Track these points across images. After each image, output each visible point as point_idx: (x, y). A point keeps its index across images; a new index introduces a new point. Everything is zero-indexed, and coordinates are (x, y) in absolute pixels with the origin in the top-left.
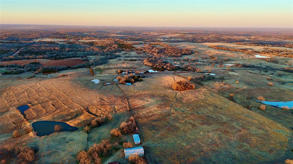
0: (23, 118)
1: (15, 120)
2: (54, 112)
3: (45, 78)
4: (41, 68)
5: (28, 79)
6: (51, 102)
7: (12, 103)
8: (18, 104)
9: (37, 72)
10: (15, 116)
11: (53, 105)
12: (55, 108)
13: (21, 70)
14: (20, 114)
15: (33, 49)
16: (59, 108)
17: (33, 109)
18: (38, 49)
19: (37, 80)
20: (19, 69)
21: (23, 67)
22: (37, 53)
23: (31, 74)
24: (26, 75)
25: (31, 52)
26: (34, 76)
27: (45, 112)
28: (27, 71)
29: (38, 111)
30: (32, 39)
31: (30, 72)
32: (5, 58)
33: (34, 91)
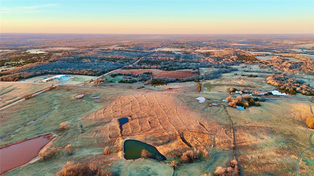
0: (119, 133)
1: (112, 133)
2: (148, 131)
3: (152, 90)
4: (151, 79)
5: (137, 90)
6: (149, 118)
7: (116, 113)
8: (121, 116)
9: (147, 82)
10: (113, 128)
11: (150, 123)
12: (151, 126)
13: (134, 80)
14: (118, 127)
15: (151, 58)
16: (154, 127)
17: (131, 124)
18: (155, 59)
19: (144, 91)
20: (133, 78)
21: (137, 77)
22: (153, 63)
23: (141, 84)
24: (137, 85)
25: (148, 62)
26: (143, 87)
27: (140, 130)
28: (139, 81)
29: (134, 127)
30: (153, 48)
31: (141, 82)
32: (126, 66)
33: (138, 104)
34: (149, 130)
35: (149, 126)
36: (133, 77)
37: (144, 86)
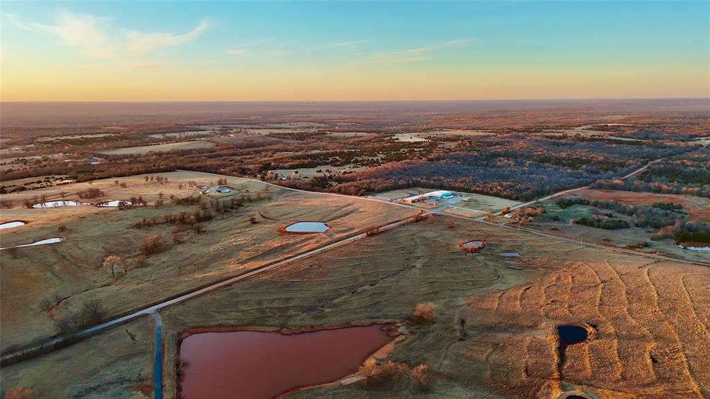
0: (554, 366)
1: (534, 360)
2: (644, 386)
3: (674, 256)
4: (677, 224)
5: (627, 251)
6: (653, 345)
7: (554, 306)
8: (566, 317)
9: (660, 233)
10: (538, 349)
11: (654, 361)
12: (657, 373)
13: (621, 221)
14: (554, 349)
15: (683, 163)
16: (667, 380)
17: (592, 349)
18: (699, 166)
19: (649, 257)
20: (619, 215)
21: (631, 213)
22: (688, 178)
23: (643, 236)
24: (629, 237)
25: (672, 174)
26: (646, 245)
27: (618, 375)
28: (637, 225)
29: (601, 362)
30: (696, 136)
31: (642, 231)
32: (602, 181)
33: (624, 293)
34: (648, 385)
35: (652, 372)
36: (618, 212)
37: (648, 240)
